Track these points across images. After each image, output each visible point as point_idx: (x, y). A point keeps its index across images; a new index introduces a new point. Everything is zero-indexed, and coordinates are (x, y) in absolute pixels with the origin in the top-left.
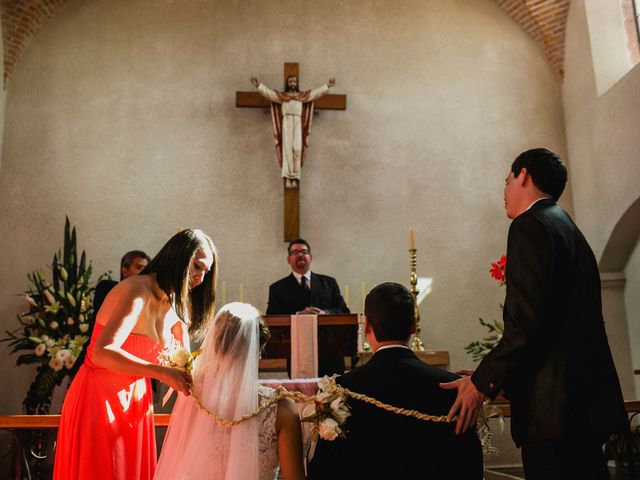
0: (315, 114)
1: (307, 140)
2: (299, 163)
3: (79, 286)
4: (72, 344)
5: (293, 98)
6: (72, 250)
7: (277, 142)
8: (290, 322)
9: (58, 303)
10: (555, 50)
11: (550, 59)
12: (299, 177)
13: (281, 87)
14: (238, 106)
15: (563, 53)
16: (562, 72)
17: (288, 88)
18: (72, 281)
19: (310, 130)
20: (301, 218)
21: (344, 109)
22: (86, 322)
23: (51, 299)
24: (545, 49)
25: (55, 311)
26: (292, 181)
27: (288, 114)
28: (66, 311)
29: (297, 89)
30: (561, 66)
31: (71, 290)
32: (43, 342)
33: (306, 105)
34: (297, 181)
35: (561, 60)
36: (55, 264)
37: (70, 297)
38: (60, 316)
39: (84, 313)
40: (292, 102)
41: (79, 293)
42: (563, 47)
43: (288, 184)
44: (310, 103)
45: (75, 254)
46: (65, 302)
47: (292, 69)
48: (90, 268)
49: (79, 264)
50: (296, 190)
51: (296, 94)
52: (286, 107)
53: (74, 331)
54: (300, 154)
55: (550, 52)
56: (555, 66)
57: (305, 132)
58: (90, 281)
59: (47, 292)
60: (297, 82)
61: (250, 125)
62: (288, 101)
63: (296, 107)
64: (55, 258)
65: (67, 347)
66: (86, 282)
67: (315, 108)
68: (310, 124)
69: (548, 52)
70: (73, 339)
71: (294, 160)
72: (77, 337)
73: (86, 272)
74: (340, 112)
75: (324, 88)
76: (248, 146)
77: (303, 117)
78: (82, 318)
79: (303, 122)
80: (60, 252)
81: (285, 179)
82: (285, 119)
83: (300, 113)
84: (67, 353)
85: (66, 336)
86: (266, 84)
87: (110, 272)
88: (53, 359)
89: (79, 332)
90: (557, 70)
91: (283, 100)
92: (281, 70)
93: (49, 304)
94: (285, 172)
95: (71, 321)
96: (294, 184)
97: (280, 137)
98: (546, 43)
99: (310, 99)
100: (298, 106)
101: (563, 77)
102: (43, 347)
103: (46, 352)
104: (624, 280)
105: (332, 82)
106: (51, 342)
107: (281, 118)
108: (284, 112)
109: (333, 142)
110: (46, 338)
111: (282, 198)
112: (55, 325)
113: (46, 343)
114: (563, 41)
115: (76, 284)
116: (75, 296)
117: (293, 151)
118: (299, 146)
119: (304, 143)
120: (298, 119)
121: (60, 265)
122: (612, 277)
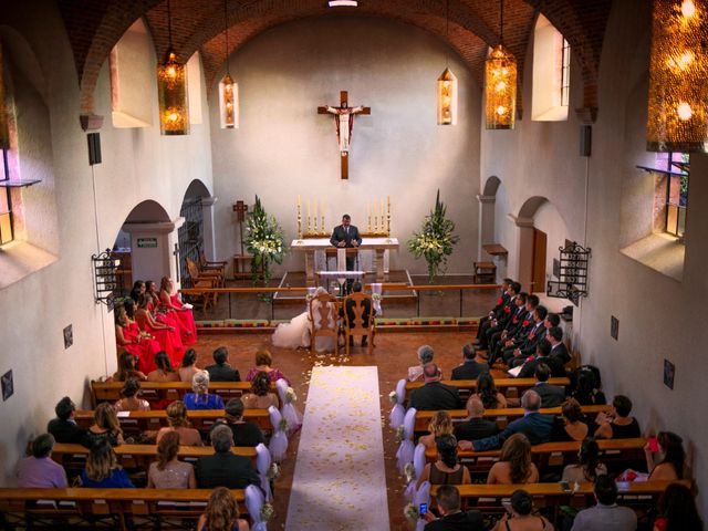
1: (351, 132)
2: (347, 144)
4: (264, 244)
5: (345, 112)
6: (259, 207)
7: (337, 133)
12: (348, 151)
14: (319, 112)
17: (342, 108)
19: (353, 128)
21: (369, 113)
23: (254, 226)
25: (257, 232)
26: (344, 152)
27: (342, 120)
28: (260, 231)
29: (346, 107)
33: (351, 115)
34: (347, 153)
40: (344, 114)
43: (343, 154)
44: (353, 114)
46: (260, 228)
47: (344, 95)
48: (266, 213)
49: (262, 212)
50: (347, 157)
51: (346, 110)
52: (341, 117)
53: (264, 238)
54: (348, 139)
57: (350, 128)
58: (267, 218)
61: (325, 121)
62: (342, 114)
63: (345, 118)
71: (345, 143)
74: (369, 115)
75: (359, 108)
76: (324, 131)
77: (350, 121)
81: (341, 152)
82: (341, 123)
83: (348, 120)
89: (266, 239)
91: (340, 114)
92: (339, 95)
94: (341, 149)
96: (345, 154)
97: (338, 131)
99: (353, 112)
100: (347, 116)
103: (257, 247)
107: (339, 122)
108: (340, 119)
109: (364, 128)
110: (254, 241)
112: (257, 236)
113: (256, 244)
116: (263, 226)
117: (345, 139)
118: (347, 136)
119: (350, 134)
120: (347, 123)
122: (489, 198)
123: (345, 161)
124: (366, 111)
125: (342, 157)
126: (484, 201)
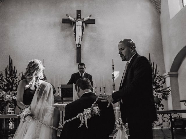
0: (86, 25)
1: (83, 32)
2: (81, 39)
3: (13, 76)
4: (11, 93)
5: (79, 20)
6: (11, 66)
7: (74, 33)
8: (72, 86)
9: (7, 81)
10: (158, 6)
11: (156, 8)
12: (81, 44)
13: (76, 17)
14: (63, 23)
15: (160, 6)
16: (160, 12)
17: (78, 18)
18: (11, 75)
19: (84, 30)
20: (82, 56)
21: (94, 23)
22: (15, 87)
23: (5, 80)
24: (155, 5)
25: (6, 84)
26: (79, 45)
27: (77, 25)
28: (9, 84)
29: (80, 18)
30: (160, 10)
31: (11, 78)
32: (2, 93)
33: (83, 22)
34: (80, 45)
35: (160, 8)
36: (6, 69)
37: (10, 79)
38: (7, 85)
39: (15, 84)
40: (79, 21)
41: (13, 78)
42: (160, 5)
43: (78, 46)
44: (84, 22)
45: (12, 67)
46: (9, 81)
47: (79, 12)
48: (17, 71)
49: (13, 70)
51: (80, 19)
52: (77, 23)
54: (81, 37)
55: (157, 6)
56: (158, 10)
57: (83, 31)
58: (16, 75)
59: (3, 78)
60: (80, 15)
61: (66, 28)
62: (77, 21)
63: (79, 23)
64: (6, 68)
65: (9, 94)
66: (15, 75)
67: (86, 23)
68: (84, 28)
69: (156, 6)
70: (11, 92)
71: (79, 39)
72: (12, 91)
73: (15, 72)
74: (94, 24)
75: (88, 17)
76: (66, 35)
77: (82, 26)
78: (14, 85)
79: (82, 27)
80: (7, 66)
81: (77, 44)
82: (77, 26)
83: (81, 25)
84: (9, 96)
85: (9, 91)
86: (71, 16)
87: (23, 72)
88: (5, 98)
89: (13, 90)
90: (159, 12)
91: (76, 21)
92: (76, 12)
93: (4, 82)
94: (77, 43)
95: (10, 87)
96: (79, 46)
97: (75, 32)
98: (155, 3)
99: (84, 21)
101: (160, 14)
102: (2, 94)
103: (3, 96)
104: (178, 74)
105: (91, 16)
106: (5, 93)
107: (76, 26)
108: (76, 24)
109: (91, 33)
110: (3, 92)
111: (76, 50)
112: (6, 88)
114: (160, 3)
115: (12, 75)
116: (12, 79)
117: (79, 36)
118: (81, 35)
120: (81, 27)
121: (8, 70)
122: (174, 73)
123: (79, 49)
124: (92, 22)
125: (77, 48)
126: (171, 76)
